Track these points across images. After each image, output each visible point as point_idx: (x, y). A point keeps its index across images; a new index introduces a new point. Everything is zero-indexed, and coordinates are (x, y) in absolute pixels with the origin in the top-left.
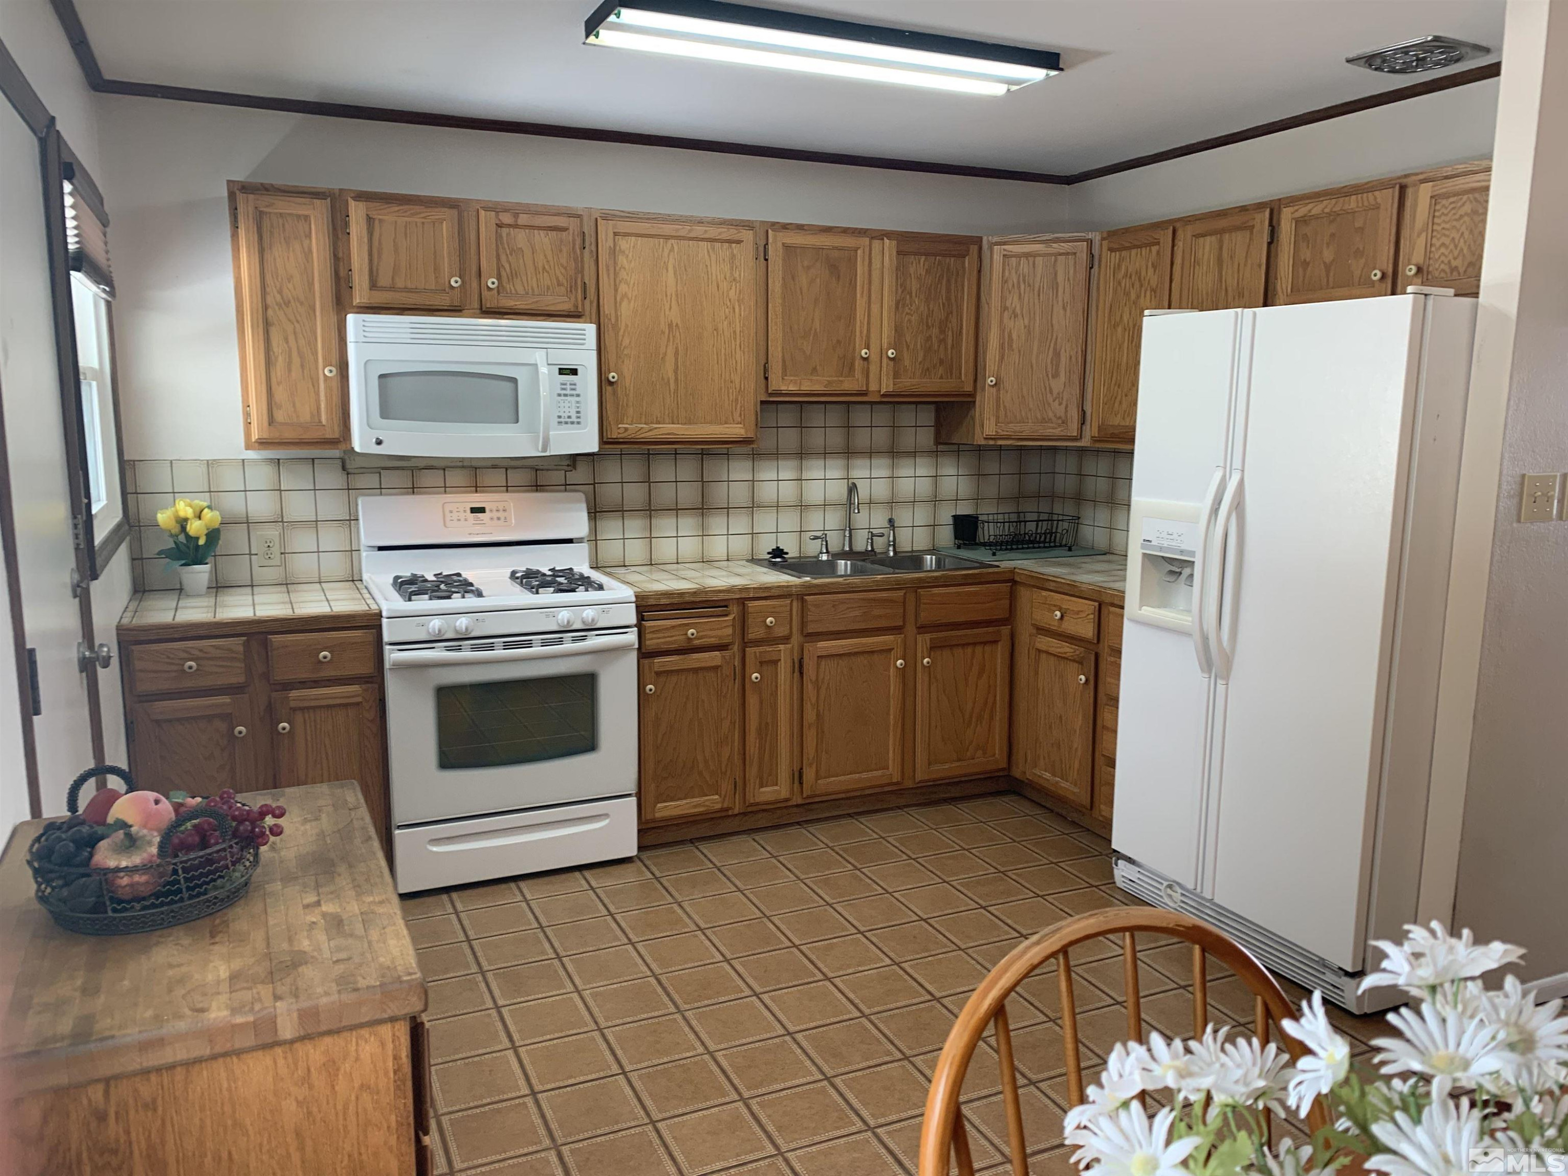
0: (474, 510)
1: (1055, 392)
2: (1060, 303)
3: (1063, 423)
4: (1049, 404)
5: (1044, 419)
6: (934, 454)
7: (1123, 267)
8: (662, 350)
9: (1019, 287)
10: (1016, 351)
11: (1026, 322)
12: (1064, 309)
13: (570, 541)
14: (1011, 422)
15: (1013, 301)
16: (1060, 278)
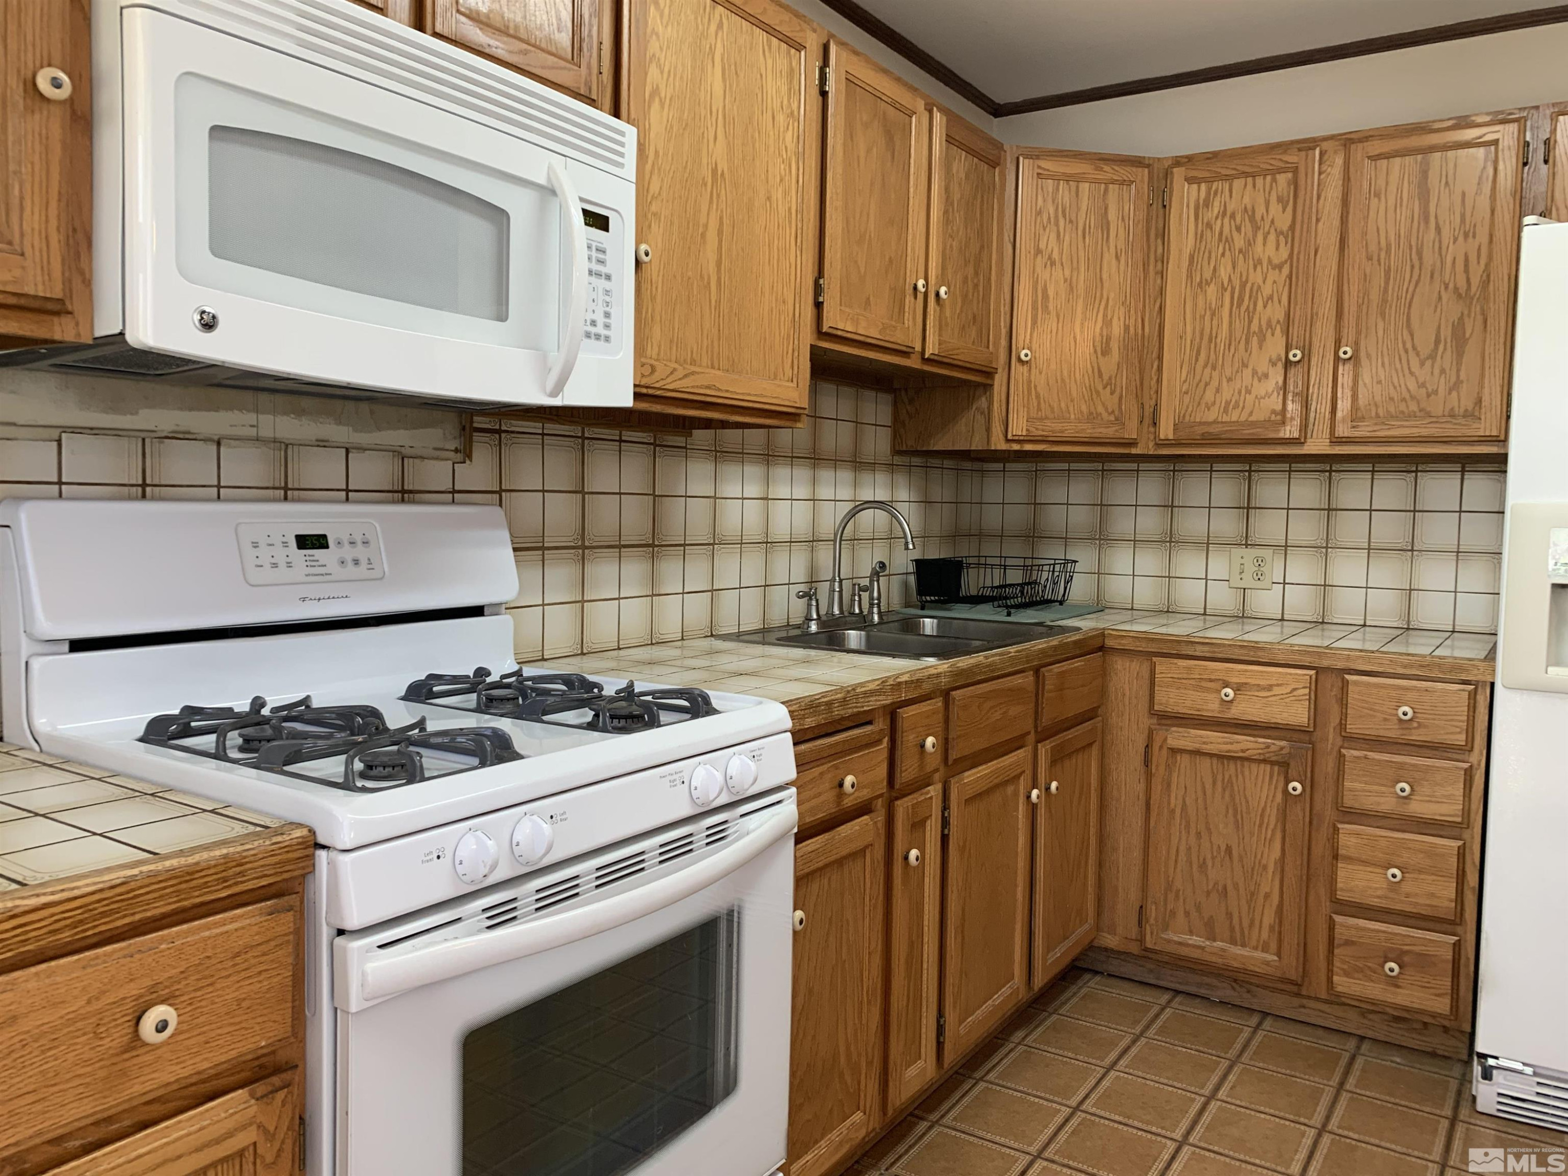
0: (304, 542)
1: (1106, 377)
2: (1112, 250)
3: (1117, 419)
4: (1098, 393)
5: (1091, 413)
6: (891, 467)
7: (1216, 204)
8: (703, 220)
9: (1057, 225)
10: (1054, 313)
11: (1067, 273)
12: (1117, 258)
13: (477, 611)
14: (1047, 418)
15: (1049, 242)
16: (1112, 215)
